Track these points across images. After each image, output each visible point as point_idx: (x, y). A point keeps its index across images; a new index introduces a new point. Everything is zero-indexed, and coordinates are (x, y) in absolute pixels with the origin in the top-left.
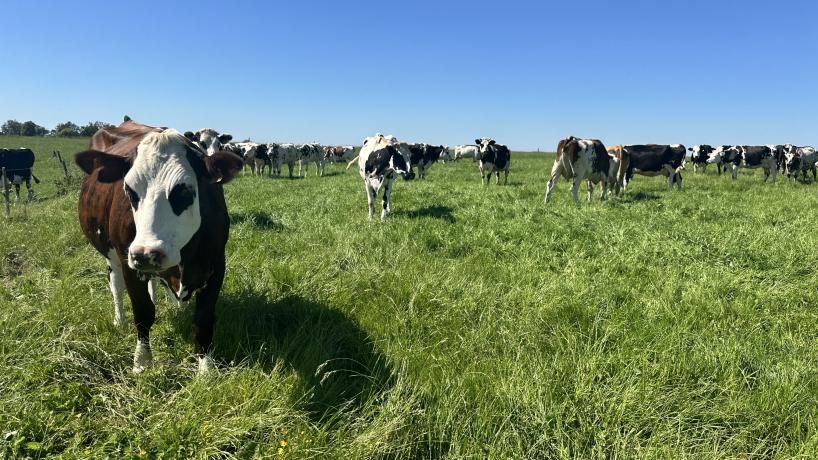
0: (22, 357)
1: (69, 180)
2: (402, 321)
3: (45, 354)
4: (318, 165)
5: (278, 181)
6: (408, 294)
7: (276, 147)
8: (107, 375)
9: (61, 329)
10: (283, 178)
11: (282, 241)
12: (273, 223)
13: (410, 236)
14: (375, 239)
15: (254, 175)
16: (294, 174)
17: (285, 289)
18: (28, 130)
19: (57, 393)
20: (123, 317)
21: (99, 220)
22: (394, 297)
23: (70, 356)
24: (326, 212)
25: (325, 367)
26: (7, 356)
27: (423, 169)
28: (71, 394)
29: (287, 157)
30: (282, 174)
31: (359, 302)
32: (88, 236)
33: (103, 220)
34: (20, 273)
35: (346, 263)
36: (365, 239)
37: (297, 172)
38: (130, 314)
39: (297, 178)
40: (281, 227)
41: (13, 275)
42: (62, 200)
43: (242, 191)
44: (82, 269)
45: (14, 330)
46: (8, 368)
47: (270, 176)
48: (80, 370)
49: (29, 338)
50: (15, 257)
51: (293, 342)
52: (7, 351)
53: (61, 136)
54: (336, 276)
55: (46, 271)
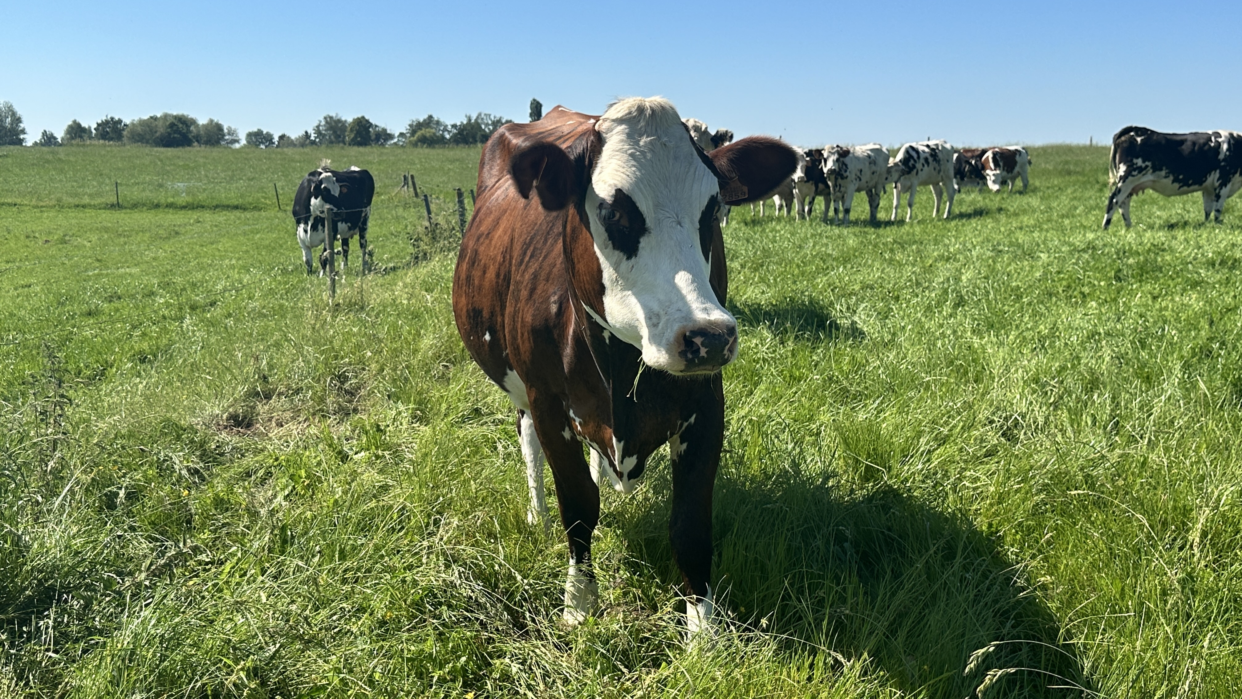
0: (369, 571)
1: (434, 233)
2: (1175, 576)
3: (410, 568)
4: (940, 195)
5: (845, 232)
6: (1186, 511)
7: (843, 154)
8: (518, 623)
9: (436, 522)
10: (856, 223)
11: (858, 366)
12: (837, 328)
13: (1186, 366)
14: (1092, 371)
15: (792, 219)
16: (881, 215)
17: (870, 474)
18: (358, 133)
19: (431, 646)
20: (544, 509)
21: (486, 314)
22: (1150, 513)
23: (454, 575)
24: (960, 302)
25: (987, 656)
26: (344, 567)
27: (1218, 197)
28: (454, 650)
29: (866, 177)
30: (852, 216)
31: (1053, 520)
32: (469, 345)
33: (492, 314)
34: (355, 410)
35: (1016, 424)
36: (1063, 368)
37: (888, 210)
38: (553, 502)
39: (889, 223)
40: (855, 333)
41: (344, 413)
42: (423, 270)
43: (766, 253)
44: (464, 407)
45: (354, 516)
46: (347, 588)
47: (826, 220)
48: (472, 604)
49: (380, 534)
50: (347, 379)
51: (901, 594)
52: (343, 556)
53: (415, 145)
54: (990, 454)
55: (402, 407)
